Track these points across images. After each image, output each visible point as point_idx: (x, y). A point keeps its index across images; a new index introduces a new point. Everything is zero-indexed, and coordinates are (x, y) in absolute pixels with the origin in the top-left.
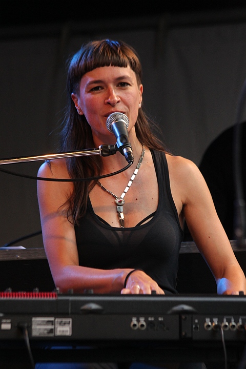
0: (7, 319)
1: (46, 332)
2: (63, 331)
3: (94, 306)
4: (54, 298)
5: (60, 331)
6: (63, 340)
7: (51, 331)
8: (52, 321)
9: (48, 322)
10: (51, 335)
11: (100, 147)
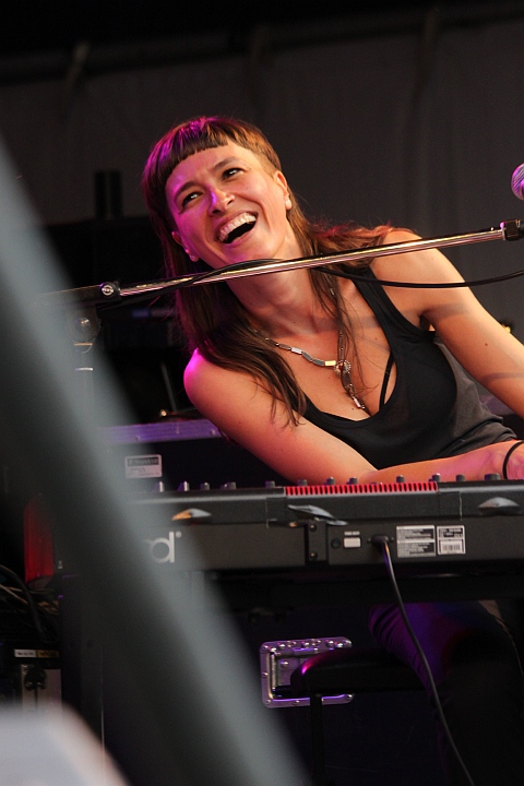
0: (352, 530)
1: (421, 549)
2: (451, 547)
3: (502, 502)
4: (433, 491)
5: (445, 547)
6: (450, 563)
7: (431, 547)
8: (430, 531)
9: (425, 531)
10: (432, 554)
11: (502, 225)
